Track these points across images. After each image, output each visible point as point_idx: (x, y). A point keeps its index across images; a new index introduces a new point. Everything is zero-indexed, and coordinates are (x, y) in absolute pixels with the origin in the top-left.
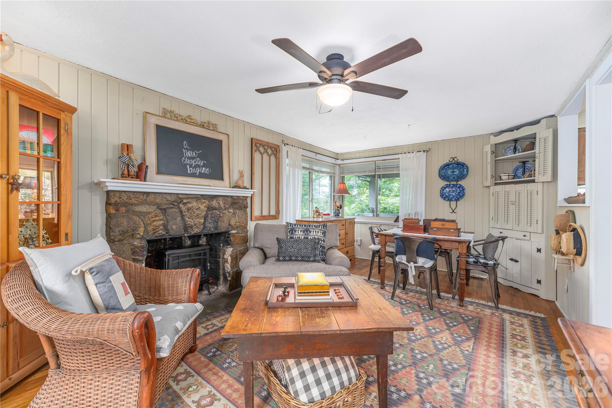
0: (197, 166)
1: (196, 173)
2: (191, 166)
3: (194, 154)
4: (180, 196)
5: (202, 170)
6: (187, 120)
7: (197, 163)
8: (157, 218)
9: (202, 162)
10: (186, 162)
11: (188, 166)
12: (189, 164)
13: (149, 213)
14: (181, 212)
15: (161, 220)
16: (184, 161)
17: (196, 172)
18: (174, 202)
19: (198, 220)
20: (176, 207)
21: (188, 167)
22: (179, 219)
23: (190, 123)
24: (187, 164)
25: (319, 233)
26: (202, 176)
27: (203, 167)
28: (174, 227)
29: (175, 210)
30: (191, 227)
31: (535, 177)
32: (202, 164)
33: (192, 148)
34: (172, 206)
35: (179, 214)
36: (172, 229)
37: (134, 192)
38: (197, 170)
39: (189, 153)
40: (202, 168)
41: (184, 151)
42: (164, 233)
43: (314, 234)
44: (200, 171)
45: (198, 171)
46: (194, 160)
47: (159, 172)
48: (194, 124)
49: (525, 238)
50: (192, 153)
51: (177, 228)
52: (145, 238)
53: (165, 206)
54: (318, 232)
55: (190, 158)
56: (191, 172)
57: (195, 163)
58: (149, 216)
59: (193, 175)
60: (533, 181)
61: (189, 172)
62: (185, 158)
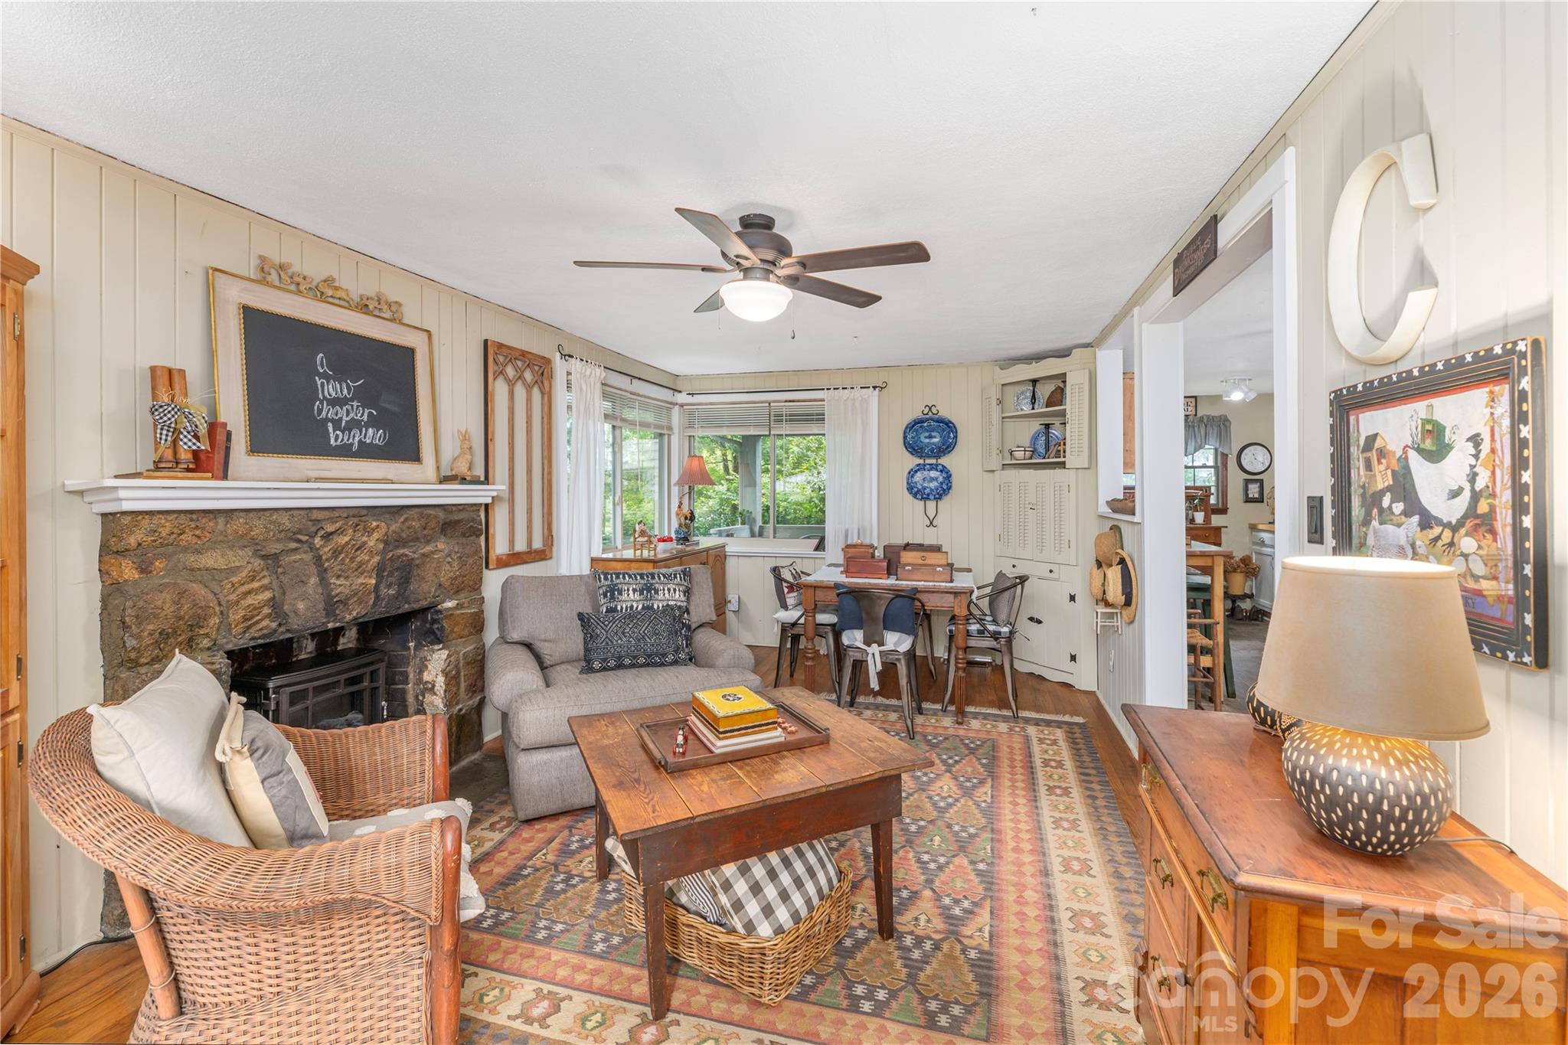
0: (354, 424)
1: (352, 444)
2: (337, 424)
3: (345, 391)
4: (316, 515)
5: (366, 435)
6: (324, 291)
7: (352, 415)
8: (256, 585)
9: (367, 411)
10: (324, 413)
11: (330, 424)
12: (333, 421)
13: (233, 571)
14: (318, 560)
15: (265, 588)
16: (320, 411)
17: (351, 441)
18: (300, 532)
19: (361, 580)
20: (306, 548)
21: (331, 429)
22: (313, 580)
23: (331, 300)
24: (327, 420)
25: (677, 592)
26: (366, 452)
27: (368, 425)
28: (301, 606)
29: (304, 556)
30: (344, 602)
31: (1064, 457)
32: (365, 418)
33: (340, 371)
34: (294, 545)
35: (313, 569)
36: (296, 613)
37: (192, 512)
38: (354, 436)
39: (330, 386)
40: (366, 431)
41: (319, 383)
42: (274, 625)
43: (667, 595)
44: (360, 441)
45: (357, 439)
46: (344, 408)
47: (257, 447)
48: (342, 303)
49: (1051, 575)
50: (338, 386)
51: (307, 609)
52: (221, 648)
53: (274, 548)
54: (675, 590)
55: (334, 402)
56: (338, 443)
57: (347, 415)
58: (235, 579)
59: (344, 452)
60: (1062, 465)
61: (332, 441)
62: (322, 403)
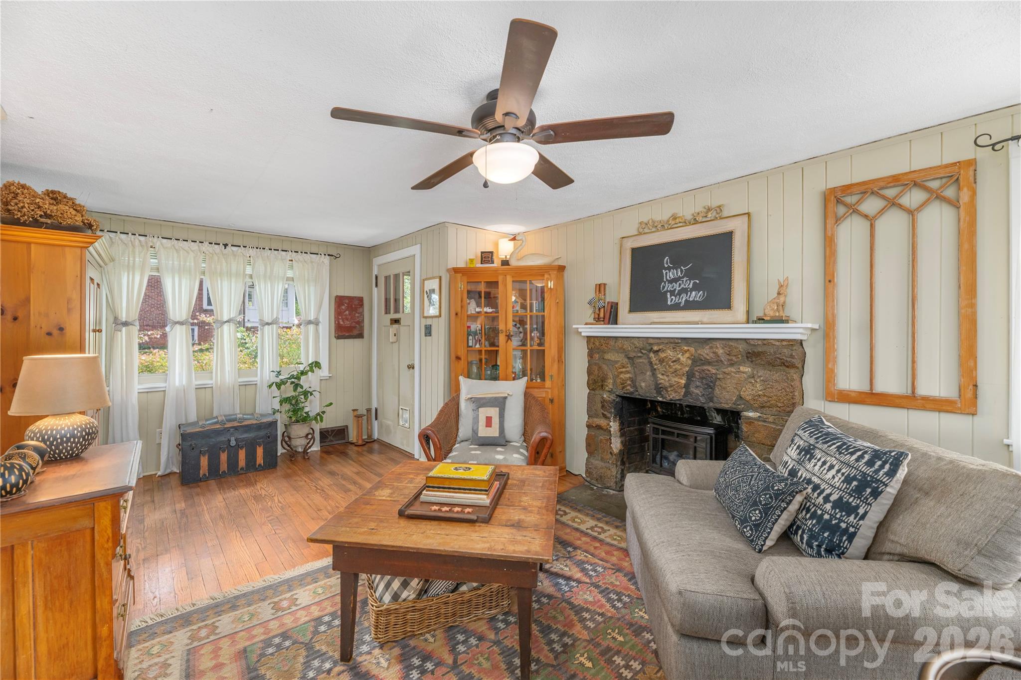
0: (684, 291)
1: (681, 303)
2: (672, 293)
3: (679, 273)
4: (651, 341)
5: (690, 296)
6: (675, 221)
7: (682, 286)
8: (624, 370)
9: (692, 282)
10: (666, 288)
11: (669, 293)
12: (670, 291)
13: (617, 362)
14: (651, 363)
15: (628, 372)
16: (664, 287)
17: (680, 301)
18: (643, 349)
19: (676, 379)
20: (645, 356)
21: (669, 296)
22: (649, 373)
23: (676, 226)
24: (667, 291)
26: (690, 306)
27: (691, 291)
28: (643, 384)
29: (644, 361)
30: (666, 389)
32: (691, 286)
33: (676, 263)
34: (640, 354)
35: (648, 367)
36: (641, 386)
37: (604, 337)
38: (682, 298)
39: (671, 273)
40: (691, 293)
41: (664, 273)
42: (632, 390)
44: (686, 300)
45: (684, 299)
46: (678, 283)
47: (632, 310)
48: (681, 224)
50: (675, 272)
51: (646, 386)
52: (614, 393)
53: (632, 355)
55: (671, 281)
56: (672, 303)
57: (679, 287)
58: (616, 366)
59: (676, 307)
61: (669, 303)
62: (665, 283)
